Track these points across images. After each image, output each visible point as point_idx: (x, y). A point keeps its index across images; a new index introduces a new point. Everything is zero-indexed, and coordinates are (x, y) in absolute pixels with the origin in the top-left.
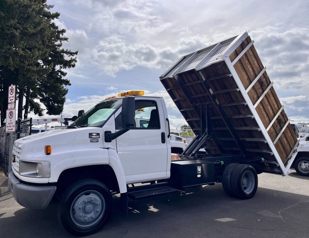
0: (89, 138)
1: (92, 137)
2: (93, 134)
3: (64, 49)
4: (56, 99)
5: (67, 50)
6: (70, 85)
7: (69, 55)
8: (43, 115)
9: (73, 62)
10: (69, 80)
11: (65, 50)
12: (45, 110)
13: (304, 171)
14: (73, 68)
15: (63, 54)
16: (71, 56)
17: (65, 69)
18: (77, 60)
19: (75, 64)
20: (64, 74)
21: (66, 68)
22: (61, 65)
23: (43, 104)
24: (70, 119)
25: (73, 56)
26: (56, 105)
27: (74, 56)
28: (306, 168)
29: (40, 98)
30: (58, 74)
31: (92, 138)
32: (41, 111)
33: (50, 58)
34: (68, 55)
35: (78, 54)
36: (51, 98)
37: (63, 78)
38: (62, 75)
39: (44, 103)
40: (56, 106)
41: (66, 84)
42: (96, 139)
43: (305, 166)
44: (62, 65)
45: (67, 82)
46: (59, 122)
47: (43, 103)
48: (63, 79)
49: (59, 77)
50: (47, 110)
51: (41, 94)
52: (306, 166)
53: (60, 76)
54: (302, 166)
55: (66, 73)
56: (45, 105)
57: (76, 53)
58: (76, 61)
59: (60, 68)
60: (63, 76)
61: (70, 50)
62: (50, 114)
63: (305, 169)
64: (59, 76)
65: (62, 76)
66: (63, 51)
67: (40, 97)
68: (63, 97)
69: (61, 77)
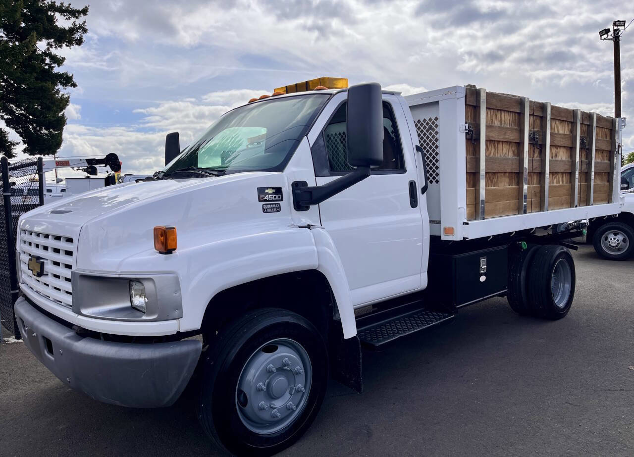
0: (260, 201)
1: (265, 198)
2: (266, 191)
3: (54, 2)
4: (43, 119)
5: (62, 4)
6: (74, 85)
7: (67, 15)
8: (14, 156)
9: (79, 34)
10: (72, 75)
11: (58, 4)
12: (17, 144)
13: (613, 250)
14: (77, 46)
15: (52, 14)
16: (73, 19)
17: (59, 48)
18: (87, 28)
19: (82, 39)
20: (59, 61)
21: (61, 46)
22: (50, 41)
23: (14, 130)
24: (100, 162)
25: (77, 18)
26: (44, 131)
27: (80, 18)
28: (619, 243)
29: (6, 117)
30: (44, 60)
31: (266, 200)
32: (9, 147)
33: (23, 25)
34: (65, 16)
35: (88, 13)
36: (31, 117)
37: (57, 70)
38: (55, 63)
39: (16, 129)
40: (46, 134)
41: (65, 85)
42: (275, 204)
43: (616, 240)
44: (52, 40)
45: (67, 80)
46: (73, 168)
47: (14, 128)
48: (57, 73)
49: (47, 67)
50: (25, 144)
51: (7, 107)
52: (618, 240)
53: (49, 65)
54: (609, 242)
55: (64, 59)
56: (18, 132)
57: (84, 12)
58: (85, 31)
59: (48, 46)
60: (56, 65)
61: (69, 5)
62: (32, 154)
63: (617, 246)
64: (47, 64)
65: (53, 65)
66: (52, 7)
67: (6, 114)
68: (60, 114)
69: (51, 68)
